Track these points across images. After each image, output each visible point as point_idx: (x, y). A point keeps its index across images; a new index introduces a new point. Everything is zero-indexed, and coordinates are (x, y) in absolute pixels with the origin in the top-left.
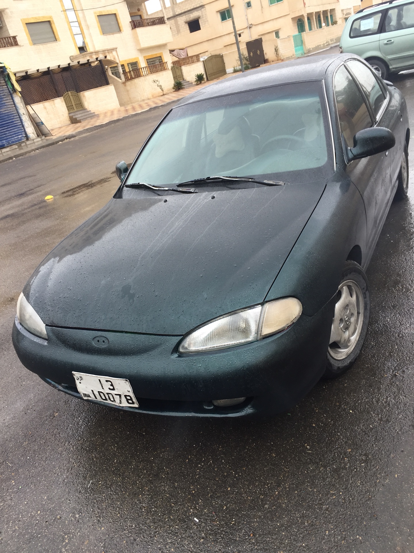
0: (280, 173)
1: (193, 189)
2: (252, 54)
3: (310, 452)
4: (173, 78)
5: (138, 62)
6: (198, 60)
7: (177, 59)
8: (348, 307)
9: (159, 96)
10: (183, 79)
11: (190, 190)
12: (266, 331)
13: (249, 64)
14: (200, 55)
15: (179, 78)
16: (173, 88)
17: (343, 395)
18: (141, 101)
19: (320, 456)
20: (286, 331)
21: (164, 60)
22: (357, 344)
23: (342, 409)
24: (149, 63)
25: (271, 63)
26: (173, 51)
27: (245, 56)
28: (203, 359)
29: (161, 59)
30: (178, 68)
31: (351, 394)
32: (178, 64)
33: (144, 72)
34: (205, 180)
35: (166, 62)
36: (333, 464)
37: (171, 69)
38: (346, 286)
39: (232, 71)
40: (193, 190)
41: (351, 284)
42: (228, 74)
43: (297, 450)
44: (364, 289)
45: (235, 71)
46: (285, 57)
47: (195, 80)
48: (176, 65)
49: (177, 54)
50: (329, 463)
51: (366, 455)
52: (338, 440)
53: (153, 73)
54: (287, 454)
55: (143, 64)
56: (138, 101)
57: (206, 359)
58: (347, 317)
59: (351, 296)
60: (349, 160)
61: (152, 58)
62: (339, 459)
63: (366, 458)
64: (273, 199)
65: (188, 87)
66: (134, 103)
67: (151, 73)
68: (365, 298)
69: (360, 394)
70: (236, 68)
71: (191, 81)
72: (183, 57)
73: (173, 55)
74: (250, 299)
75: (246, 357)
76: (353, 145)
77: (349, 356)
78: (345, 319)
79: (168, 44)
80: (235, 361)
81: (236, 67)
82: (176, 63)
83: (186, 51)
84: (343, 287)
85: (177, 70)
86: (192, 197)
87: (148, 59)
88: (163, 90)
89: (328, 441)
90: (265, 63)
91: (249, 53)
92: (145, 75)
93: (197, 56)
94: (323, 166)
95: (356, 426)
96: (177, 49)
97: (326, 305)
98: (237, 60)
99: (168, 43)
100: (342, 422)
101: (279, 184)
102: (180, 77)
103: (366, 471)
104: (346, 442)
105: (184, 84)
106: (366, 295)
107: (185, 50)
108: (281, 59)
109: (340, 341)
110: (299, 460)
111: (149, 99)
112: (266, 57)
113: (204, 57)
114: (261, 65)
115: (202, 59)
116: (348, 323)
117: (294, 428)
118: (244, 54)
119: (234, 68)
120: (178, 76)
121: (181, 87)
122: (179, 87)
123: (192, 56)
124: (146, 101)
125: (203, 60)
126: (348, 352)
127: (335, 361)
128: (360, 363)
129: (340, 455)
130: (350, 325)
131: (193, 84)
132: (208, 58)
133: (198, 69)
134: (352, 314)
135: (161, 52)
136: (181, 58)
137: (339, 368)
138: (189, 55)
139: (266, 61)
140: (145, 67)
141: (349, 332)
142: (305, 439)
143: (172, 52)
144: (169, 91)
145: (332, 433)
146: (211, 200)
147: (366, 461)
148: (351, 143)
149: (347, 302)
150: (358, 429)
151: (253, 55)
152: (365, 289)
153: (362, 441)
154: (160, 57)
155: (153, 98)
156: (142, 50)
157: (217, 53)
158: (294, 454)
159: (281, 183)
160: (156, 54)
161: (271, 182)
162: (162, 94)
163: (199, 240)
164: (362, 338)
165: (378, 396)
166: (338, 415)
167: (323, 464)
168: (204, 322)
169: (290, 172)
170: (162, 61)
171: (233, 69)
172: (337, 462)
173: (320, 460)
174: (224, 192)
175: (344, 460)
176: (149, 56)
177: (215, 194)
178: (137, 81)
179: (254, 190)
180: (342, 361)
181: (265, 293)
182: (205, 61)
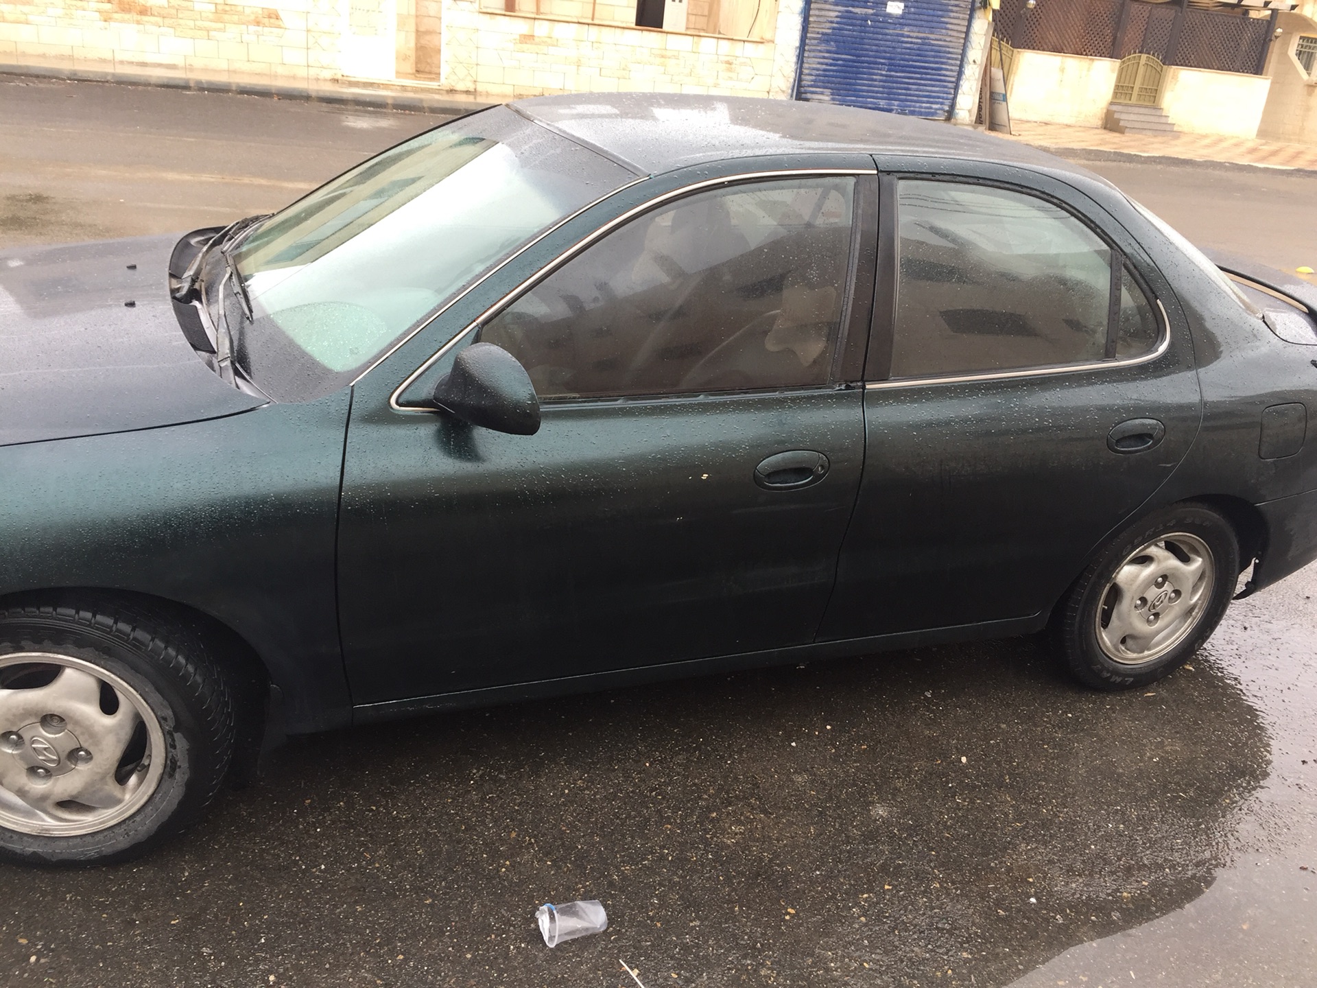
22: (103, 834)
38: (91, 677)
44: (165, 719)
60: (412, 402)
66: (1293, 141)
68: (171, 745)
77: (46, 838)
94: (337, 373)
106: (174, 740)
126: (56, 830)
130: (63, 770)
149: (53, 708)
164: (127, 834)
180: (8, 833)
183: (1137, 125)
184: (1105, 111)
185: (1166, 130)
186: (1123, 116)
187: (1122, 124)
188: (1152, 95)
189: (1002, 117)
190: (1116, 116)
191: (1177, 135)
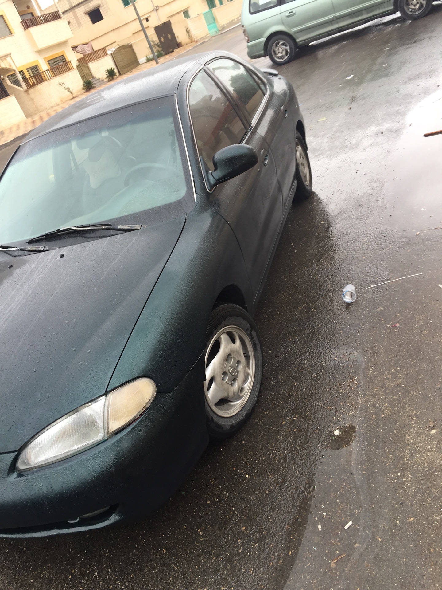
0: (137, 213)
1: (42, 246)
2: (162, 39)
3: (203, 539)
4: (81, 78)
5: (39, 65)
6: (106, 54)
7: (82, 56)
8: (231, 356)
9: (69, 100)
10: (93, 77)
11: (39, 248)
12: (115, 426)
13: (162, 50)
14: (106, 48)
15: (87, 76)
16: (83, 89)
17: (240, 457)
18: (50, 109)
19: (213, 542)
20: (138, 421)
21: (67, 58)
22: (253, 390)
23: (239, 474)
24: (51, 65)
25: (185, 46)
26: (76, 47)
27: (156, 43)
28: (44, 476)
29: (65, 59)
30: (84, 66)
31: (248, 453)
32: (84, 61)
33: (47, 75)
34: (56, 233)
35: (70, 61)
36: (225, 551)
37: (77, 68)
38: (225, 334)
39: (145, 61)
40: (42, 248)
41: (230, 330)
42: (142, 64)
43: (189, 540)
44: (248, 330)
45: (149, 60)
46: (199, 38)
47: (106, 76)
48: (83, 62)
49: (81, 50)
50: (221, 550)
51: (260, 532)
52: (232, 517)
53: (57, 75)
54: (178, 547)
55: (44, 67)
56: (46, 109)
57: (47, 476)
58: (231, 368)
59: (234, 342)
60: (211, 187)
61: (54, 59)
62: (232, 543)
63: (260, 535)
64: (125, 250)
65: (99, 86)
66: (42, 111)
67: (55, 76)
68: (251, 338)
69: (257, 452)
70: (148, 57)
71: (102, 78)
72: (88, 52)
73: (77, 52)
74: (89, 392)
75: (93, 465)
76: (214, 169)
77: (244, 407)
78: (229, 371)
79: (69, 41)
80: (81, 472)
81: (149, 55)
82: (81, 60)
83: (90, 46)
84: (220, 336)
85: (84, 68)
86: (40, 257)
87: (49, 60)
88: (71, 93)
89: (222, 521)
90: (178, 48)
91: (160, 39)
92: (49, 79)
93: (104, 50)
94: (183, 198)
95: (251, 494)
96: (80, 45)
97: (189, 372)
98: (148, 48)
99: (68, 39)
100: (237, 493)
101: (136, 228)
102: (89, 76)
103: (260, 553)
104: (241, 519)
105: (95, 82)
106: (252, 335)
107: (89, 44)
108: (195, 41)
109: (228, 396)
110: (191, 553)
111: (58, 105)
112: (179, 40)
113: (111, 50)
114: (174, 50)
115: (109, 52)
116: (235, 374)
117: (188, 510)
118: (154, 40)
119: (147, 56)
120: (86, 74)
121: (92, 86)
122: (90, 87)
123: (98, 51)
124: (55, 108)
125: (111, 53)
126: (243, 402)
127: (225, 420)
128: (259, 411)
129: (234, 537)
130: (238, 374)
131: (105, 80)
132: (116, 49)
133: (107, 63)
134: (238, 362)
135: (63, 50)
136: (87, 53)
137: (232, 426)
138: (95, 50)
139: (179, 45)
140: (47, 70)
141: (238, 383)
142: (198, 523)
143: (76, 49)
144: (79, 93)
145: (227, 508)
146: (59, 261)
147: (260, 541)
148: (211, 165)
149: (228, 351)
150: (254, 498)
151: (164, 40)
152: (250, 329)
153: (257, 514)
154: (63, 55)
155: (62, 103)
156: (40, 52)
157: (125, 43)
158: (186, 546)
159: (137, 226)
160: (58, 54)
161: (126, 227)
162: (72, 97)
163: (37, 320)
164: (257, 383)
165: (275, 450)
166: (234, 484)
167: (215, 553)
168: (39, 431)
169: (147, 211)
170: (66, 61)
171: (145, 58)
172: (230, 547)
173: (213, 547)
174: (75, 247)
175: (238, 542)
176: (49, 56)
177: (64, 251)
178: (40, 86)
179: (107, 241)
180: (236, 416)
181: (106, 381)
182: (113, 53)
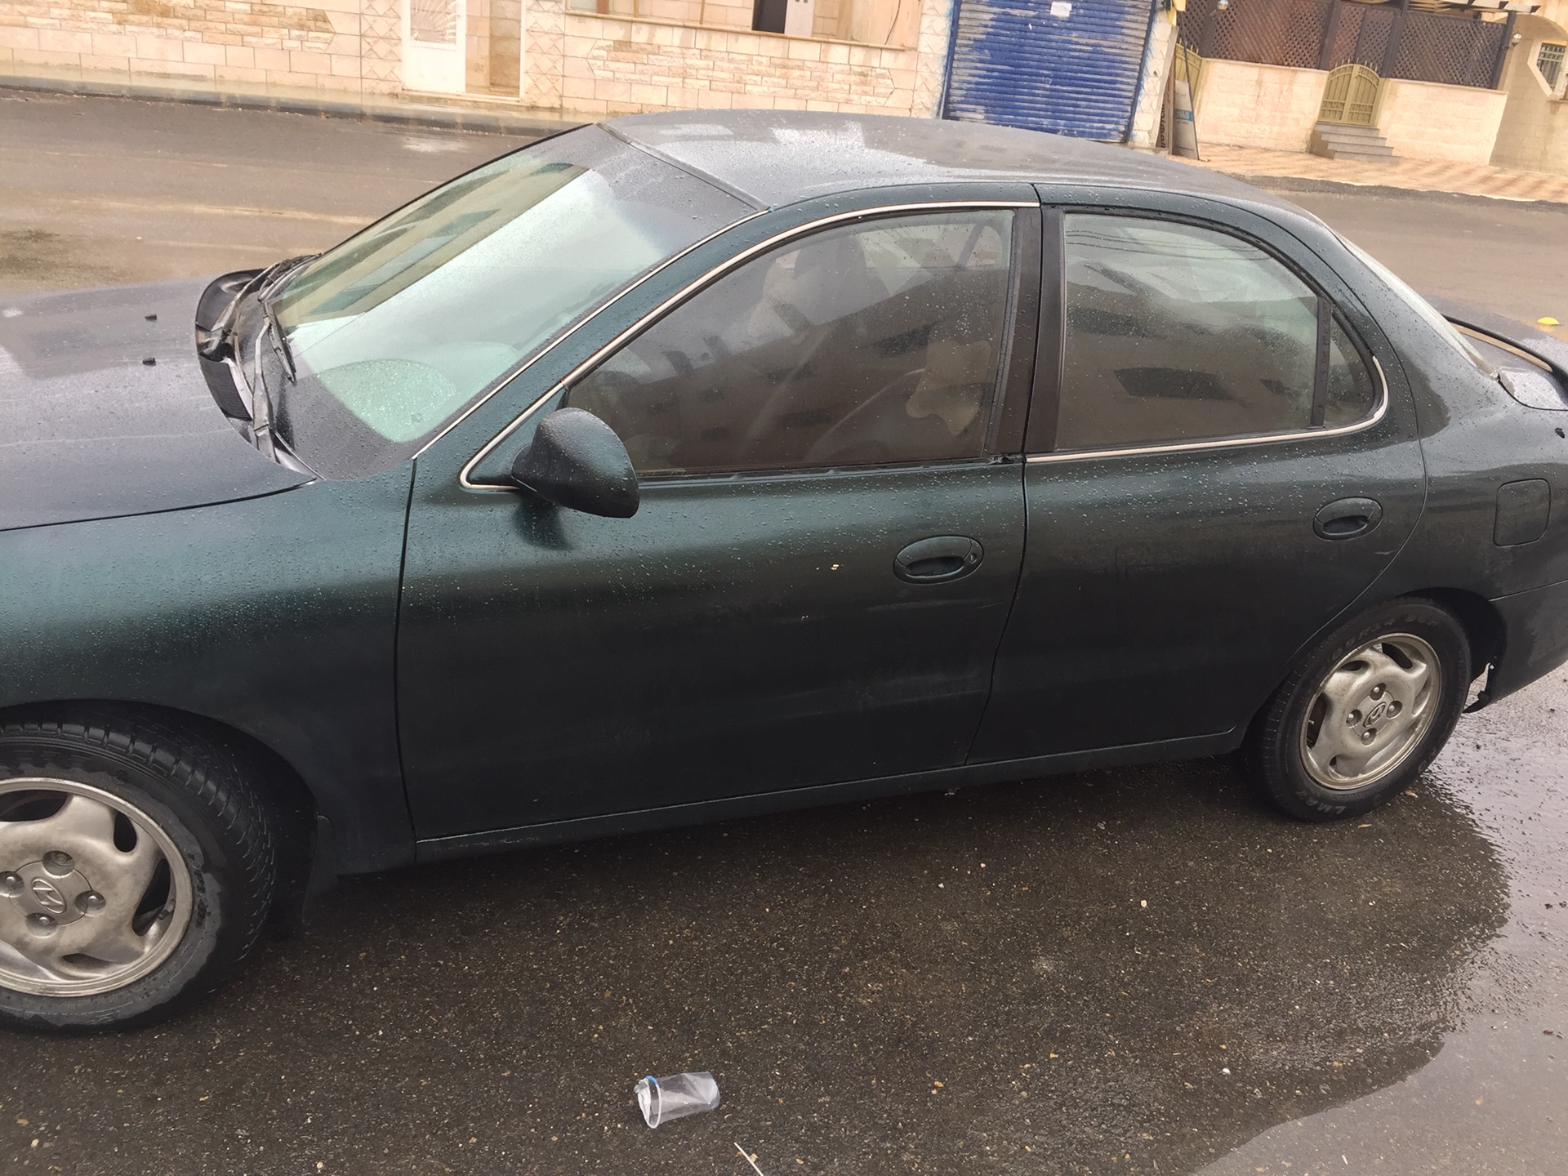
22: (117, 994)
41: (124, 811)
66: (1545, 170)
68: (199, 887)
77: (52, 999)
94: (397, 444)
106: (202, 882)
130: (70, 917)
134: (95, 895)
149: (58, 843)
183: (1349, 149)
184: (1310, 132)
185: (1383, 155)
186: (1332, 138)
187: (1330, 147)
188: (1366, 114)
189: (1188, 139)
190: (1324, 138)
191: (1396, 161)
